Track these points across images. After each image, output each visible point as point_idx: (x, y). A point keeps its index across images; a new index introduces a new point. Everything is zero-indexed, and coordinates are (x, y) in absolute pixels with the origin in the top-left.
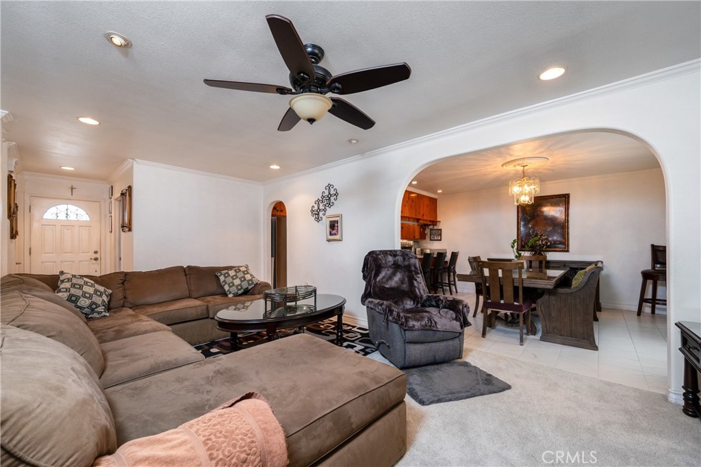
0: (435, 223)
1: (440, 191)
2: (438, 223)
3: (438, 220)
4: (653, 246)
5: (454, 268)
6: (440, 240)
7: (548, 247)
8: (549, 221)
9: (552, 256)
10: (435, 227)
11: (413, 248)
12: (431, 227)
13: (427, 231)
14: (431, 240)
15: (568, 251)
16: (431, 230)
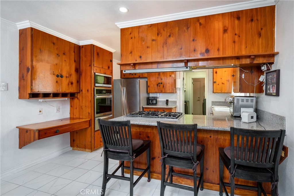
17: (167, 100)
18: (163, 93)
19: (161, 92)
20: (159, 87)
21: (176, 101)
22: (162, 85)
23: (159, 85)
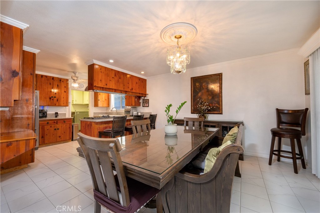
0: (145, 95)
1: (143, 73)
2: (147, 95)
3: (147, 93)
4: (278, 110)
5: (154, 125)
6: (148, 106)
7: (209, 111)
8: (210, 93)
9: (212, 117)
10: (146, 98)
11: (131, 112)
12: (143, 98)
13: (141, 101)
14: (143, 106)
15: (221, 114)
16: (143, 100)
17: (56, 113)
18: (57, 106)
19: (54, 105)
20: (52, 101)
21: (66, 113)
22: (55, 99)
23: (52, 98)
